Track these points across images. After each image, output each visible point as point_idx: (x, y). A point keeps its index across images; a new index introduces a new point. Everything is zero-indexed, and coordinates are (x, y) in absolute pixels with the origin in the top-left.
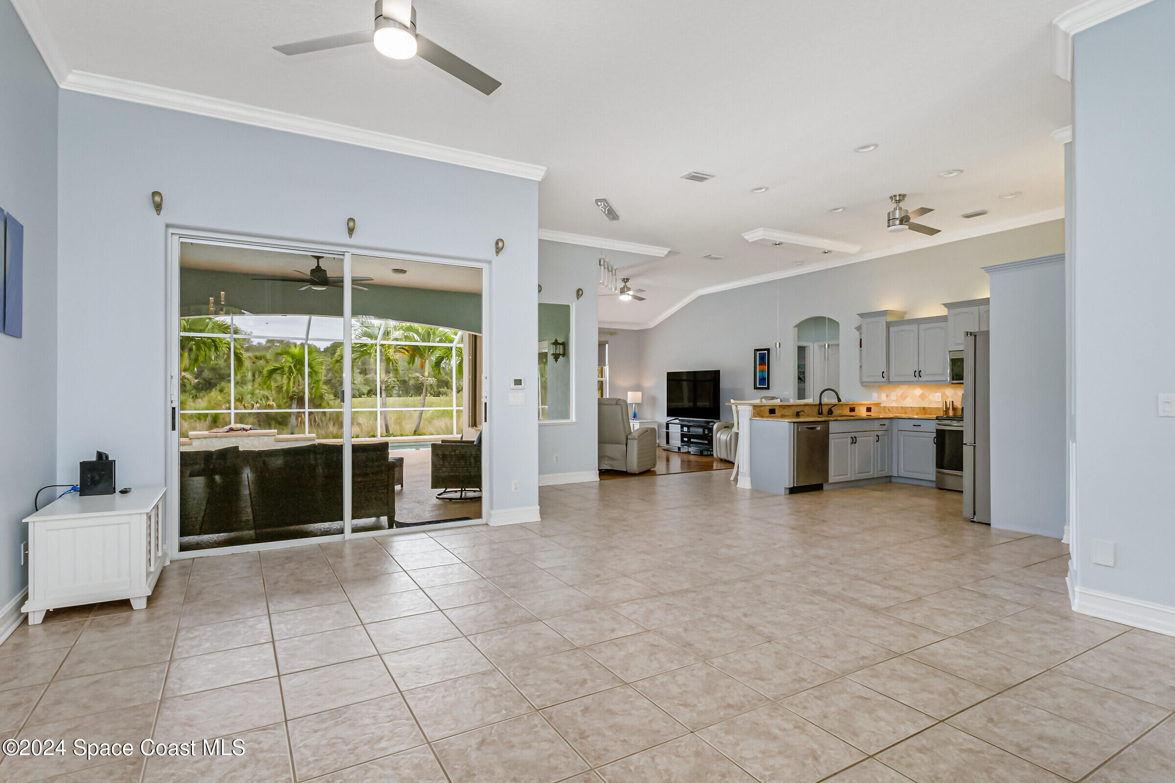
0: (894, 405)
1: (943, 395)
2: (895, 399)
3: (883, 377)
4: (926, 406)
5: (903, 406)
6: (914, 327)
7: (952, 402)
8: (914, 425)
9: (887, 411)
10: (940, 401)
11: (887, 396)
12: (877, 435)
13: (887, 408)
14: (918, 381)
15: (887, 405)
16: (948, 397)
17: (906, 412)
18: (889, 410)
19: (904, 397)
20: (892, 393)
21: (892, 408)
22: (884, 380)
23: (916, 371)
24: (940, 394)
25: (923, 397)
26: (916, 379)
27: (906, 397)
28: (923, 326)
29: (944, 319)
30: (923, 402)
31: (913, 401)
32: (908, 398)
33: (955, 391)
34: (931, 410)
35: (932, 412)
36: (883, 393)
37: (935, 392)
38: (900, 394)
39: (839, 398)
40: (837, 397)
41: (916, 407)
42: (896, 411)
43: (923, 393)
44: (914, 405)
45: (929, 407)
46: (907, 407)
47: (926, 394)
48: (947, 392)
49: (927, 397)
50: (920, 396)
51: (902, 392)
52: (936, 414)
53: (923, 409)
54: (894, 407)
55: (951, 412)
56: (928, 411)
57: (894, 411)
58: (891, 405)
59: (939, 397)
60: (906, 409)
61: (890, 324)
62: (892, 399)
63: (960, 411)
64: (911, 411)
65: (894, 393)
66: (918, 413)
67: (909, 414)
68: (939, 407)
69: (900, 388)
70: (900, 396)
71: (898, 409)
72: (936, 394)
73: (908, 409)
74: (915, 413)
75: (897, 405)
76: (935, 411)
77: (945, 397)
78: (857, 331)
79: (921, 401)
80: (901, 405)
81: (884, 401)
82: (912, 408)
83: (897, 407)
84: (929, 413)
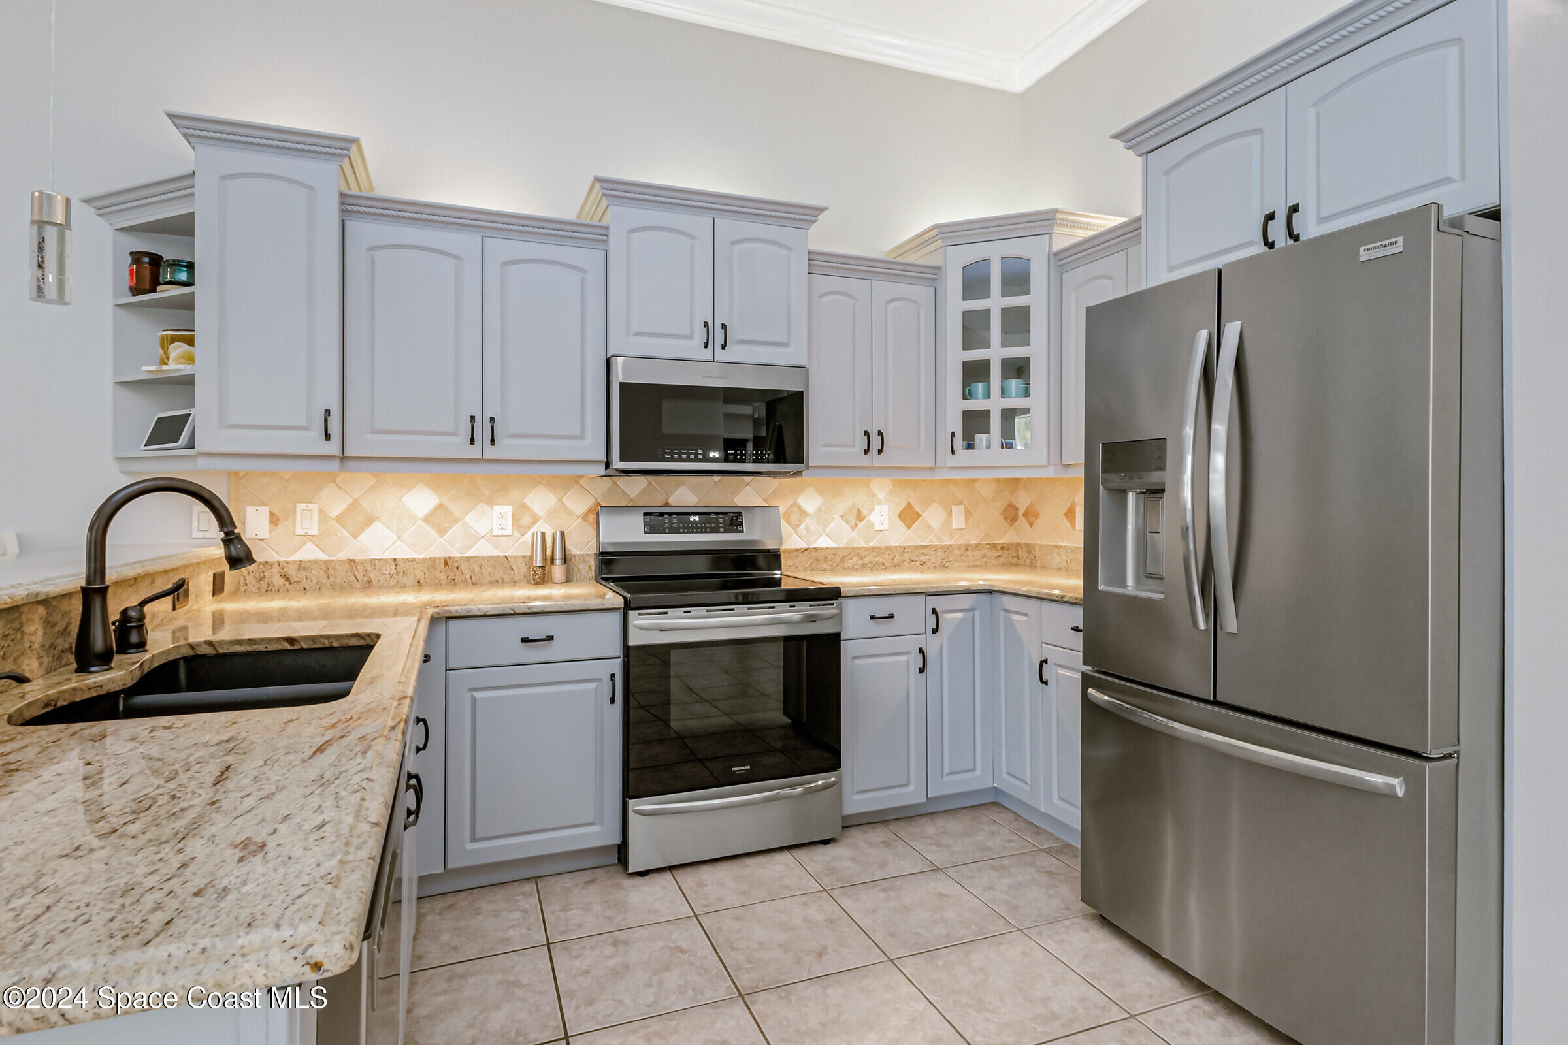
0: (310, 553)
1: (521, 510)
2: (314, 531)
3: (325, 436)
4: (456, 554)
5: (358, 557)
7: (563, 534)
8: (524, 640)
9: (278, 581)
10: (508, 531)
11: (274, 520)
13: (276, 569)
14: (481, 461)
15: (272, 556)
16: (535, 519)
17: (370, 582)
18: (286, 578)
19: (358, 520)
20: (301, 506)
21: (301, 566)
22: (333, 448)
23: (472, 420)
24: (508, 509)
25: (439, 519)
26: (474, 452)
27: (369, 521)
28: (501, 248)
30: (441, 540)
31: (399, 538)
32: (377, 524)
33: (560, 500)
34: (477, 568)
35: (482, 573)
36: (252, 504)
37: (491, 502)
38: (336, 510)
39: (239, 538)
40: (227, 534)
41: (413, 560)
42: (325, 581)
43: (441, 506)
44: (403, 552)
45: (468, 557)
46: (373, 562)
47: (455, 508)
48: (541, 501)
49: (457, 520)
50: (426, 519)
51: (350, 501)
52: (498, 581)
53: (446, 564)
54: (315, 562)
55: (558, 571)
56: (463, 574)
57: (315, 581)
58: (297, 557)
59: (506, 519)
60: (369, 568)
61: (349, 208)
62: (299, 531)
63: (581, 566)
64: (392, 576)
65: (314, 507)
66: (422, 581)
67: (382, 588)
68: (506, 557)
69: (338, 486)
70: (338, 519)
71: (331, 572)
72: (495, 507)
73: (380, 570)
74: (410, 580)
75: (324, 557)
76: (490, 570)
77: (526, 520)
78: (99, 215)
79: (434, 533)
80: (343, 555)
81: (261, 539)
82: (396, 565)
83: (327, 563)
84: (466, 579)
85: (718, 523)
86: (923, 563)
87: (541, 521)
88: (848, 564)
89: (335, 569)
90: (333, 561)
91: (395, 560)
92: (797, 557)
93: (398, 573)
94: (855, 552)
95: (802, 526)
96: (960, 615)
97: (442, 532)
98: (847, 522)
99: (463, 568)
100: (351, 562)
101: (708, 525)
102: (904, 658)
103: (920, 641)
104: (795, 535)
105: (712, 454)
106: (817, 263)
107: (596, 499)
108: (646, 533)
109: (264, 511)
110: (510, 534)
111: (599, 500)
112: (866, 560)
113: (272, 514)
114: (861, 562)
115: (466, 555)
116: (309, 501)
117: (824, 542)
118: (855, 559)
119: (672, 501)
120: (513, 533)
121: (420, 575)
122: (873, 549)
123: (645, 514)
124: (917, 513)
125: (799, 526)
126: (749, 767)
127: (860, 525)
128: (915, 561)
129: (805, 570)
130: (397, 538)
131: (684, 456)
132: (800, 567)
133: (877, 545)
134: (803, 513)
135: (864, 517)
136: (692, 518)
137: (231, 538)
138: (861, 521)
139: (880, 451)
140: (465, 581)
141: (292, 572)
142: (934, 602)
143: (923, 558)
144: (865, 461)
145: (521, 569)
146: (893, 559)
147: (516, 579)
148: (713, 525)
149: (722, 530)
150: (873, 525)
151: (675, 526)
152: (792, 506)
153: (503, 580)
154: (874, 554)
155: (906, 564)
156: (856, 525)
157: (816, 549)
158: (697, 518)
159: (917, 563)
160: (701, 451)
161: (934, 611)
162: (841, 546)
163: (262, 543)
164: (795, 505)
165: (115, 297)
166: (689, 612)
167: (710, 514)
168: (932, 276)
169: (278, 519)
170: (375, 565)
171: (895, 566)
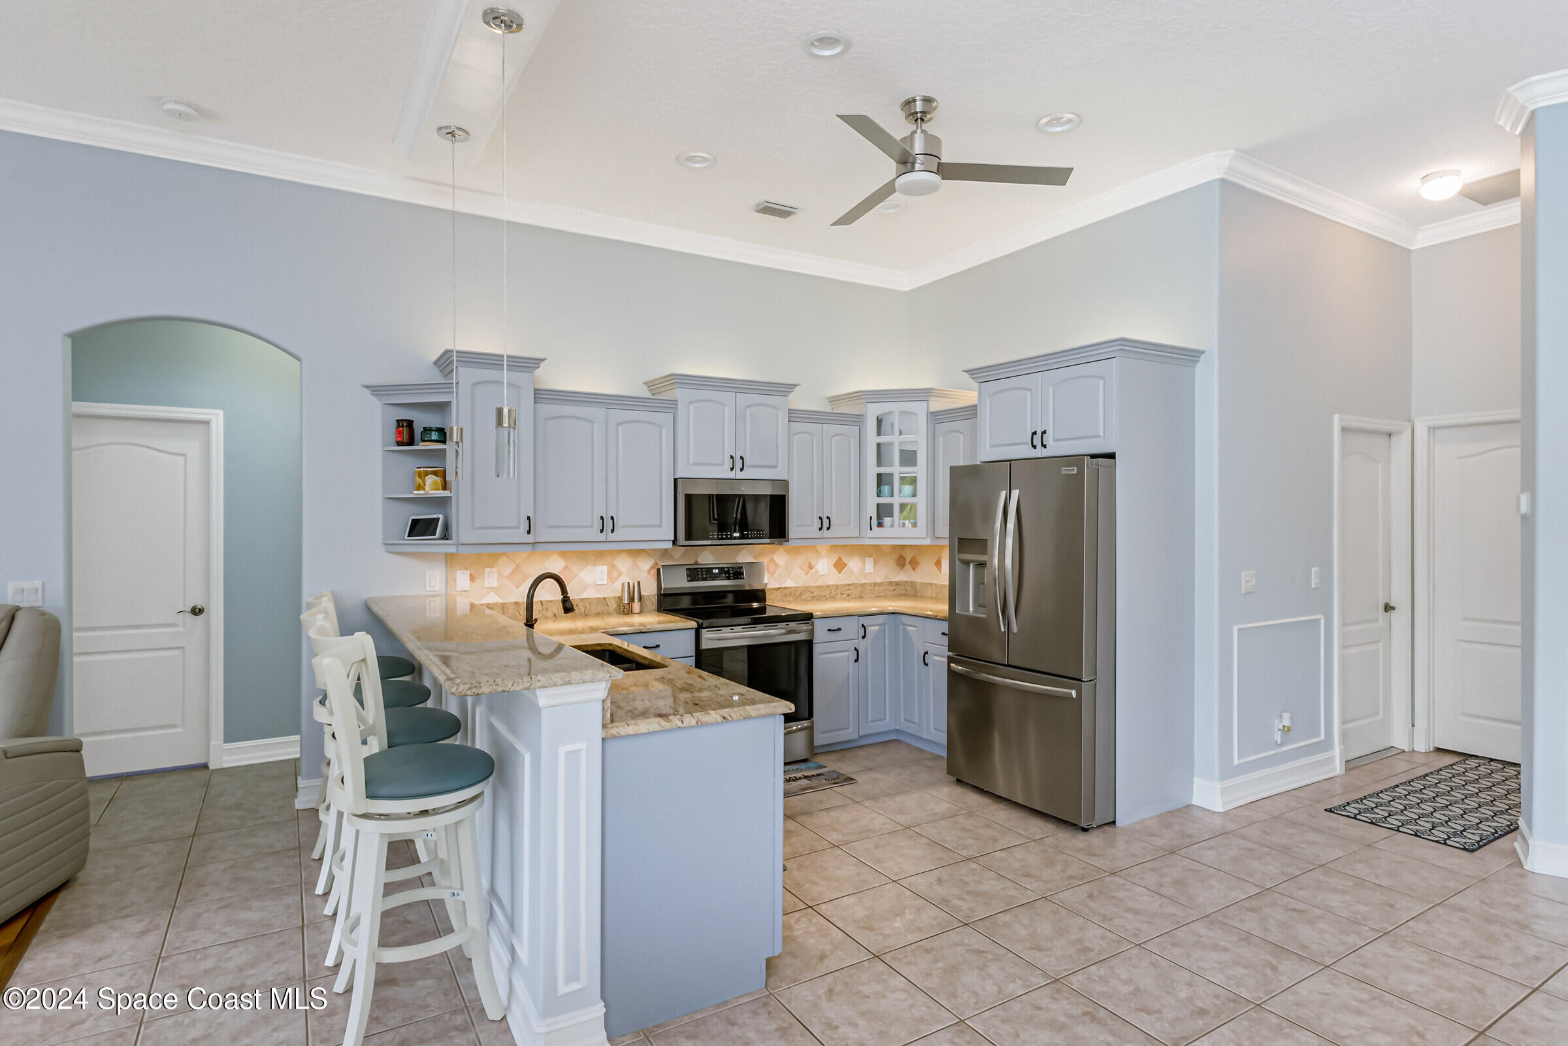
0: (493, 598)
1: (614, 569)
2: (495, 585)
3: (528, 532)
6: (596, 414)
7: (639, 583)
10: (606, 582)
11: (472, 578)
14: (606, 542)
16: (620, 574)
19: (519, 577)
20: (487, 570)
22: (529, 538)
23: (602, 517)
24: (605, 569)
26: (602, 537)
29: (664, 405)
33: (634, 563)
34: (588, 606)
35: (590, 608)
36: (462, 569)
37: (595, 564)
38: (507, 571)
41: (551, 601)
43: (567, 568)
44: (545, 596)
45: (582, 599)
47: (575, 568)
48: (623, 564)
49: (575, 576)
51: (515, 565)
52: (599, 613)
54: (496, 604)
55: (636, 606)
56: (580, 609)
58: (485, 601)
59: (605, 575)
61: (539, 396)
62: (487, 585)
63: (648, 603)
64: (539, 611)
65: (494, 570)
66: (557, 615)
68: (605, 598)
70: (508, 577)
71: (505, 610)
72: (597, 568)
74: (550, 614)
75: (501, 601)
76: (595, 606)
77: (615, 574)
78: (373, 395)
81: (465, 591)
82: (542, 604)
83: (503, 605)
84: (581, 612)
85: (729, 574)
86: (848, 595)
87: (623, 575)
88: (804, 597)
89: (507, 608)
90: (506, 603)
91: (541, 601)
92: (774, 593)
93: (543, 610)
94: (808, 589)
95: (776, 574)
96: (877, 628)
98: (803, 570)
99: (580, 605)
101: (724, 575)
102: (846, 654)
103: (855, 644)
104: (773, 580)
105: (735, 535)
106: (794, 416)
107: (655, 560)
108: (688, 581)
109: (468, 572)
111: (657, 561)
112: (815, 594)
113: (471, 575)
114: (812, 595)
115: (581, 597)
116: (492, 567)
117: (789, 583)
118: (808, 594)
119: (699, 560)
120: (608, 582)
121: (555, 611)
122: (819, 587)
123: (687, 569)
124: (845, 563)
125: (774, 574)
127: (811, 572)
128: (843, 594)
129: (778, 601)
131: (720, 536)
132: (775, 600)
133: (821, 585)
134: (777, 565)
135: (813, 567)
136: (714, 571)
138: (811, 569)
139: (828, 529)
142: (863, 620)
143: (849, 592)
144: (819, 534)
145: (613, 605)
146: (831, 593)
147: (611, 611)
148: (726, 575)
149: (732, 578)
150: (818, 572)
151: (705, 576)
152: (770, 561)
153: (602, 612)
154: (820, 590)
155: (839, 596)
156: (808, 572)
157: (784, 588)
158: (717, 571)
159: (845, 595)
160: (729, 533)
161: (863, 626)
162: (799, 585)
163: (466, 593)
164: (772, 560)
165: (384, 445)
166: (733, 629)
167: (724, 568)
168: (857, 420)
169: (475, 578)
171: (832, 598)
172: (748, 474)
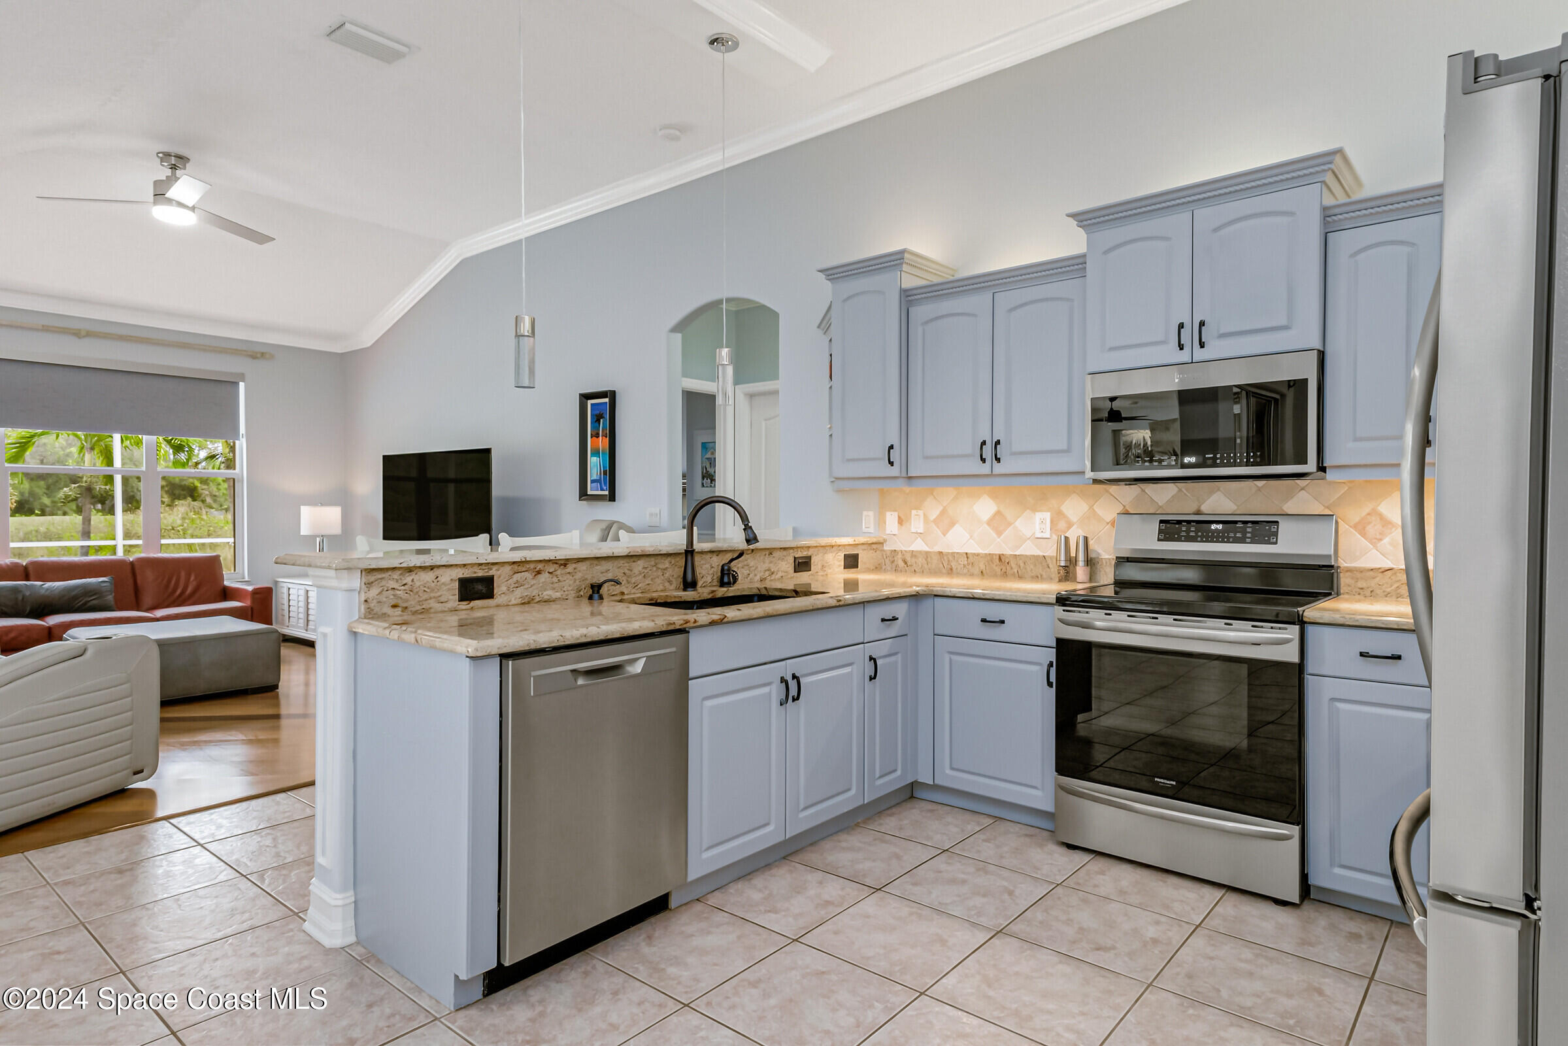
0: (919, 546)
1: (1058, 516)
2: (923, 528)
3: (891, 463)
4: (1008, 552)
5: (945, 550)
6: (979, 302)
7: (1086, 539)
8: (984, 621)
9: (901, 564)
10: (1047, 535)
11: (901, 521)
12: (871, 658)
13: (900, 556)
14: (991, 475)
15: (900, 547)
16: (1070, 525)
17: (951, 569)
18: (905, 562)
19: (946, 522)
20: (914, 512)
21: (914, 554)
22: (894, 471)
23: (984, 443)
24: (1047, 516)
25: (998, 522)
26: (985, 469)
27: (952, 524)
28: (1006, 299)
29: (1074, 267)
30: (999, 540)
31: (971, 537)
32: (957, 527)
33: (1091, 507)
34: (1022, 565)
35: (1026, 569)
36: (890, 510)
38: (934, 514)
39: (751, 527)
40: (745, 525)
41: (978, 555)
42: (926, 566)
43: (998, 513)
44: (974, 548)
45: (1016, 555)
46: (953, 553)
47: (1009, 514)
48: (1074, 508)
49: (1010, 524)
50: (989, 523)
51: (942, 508)
52: (1038, 577)
53: (1000, 559)
54: (920, 552)
55: (1081, 571)
56: (1012, 568)
57: (920, 566)
58: (912, 548)
59: (1045, 524)
60: (951, 558)
61: (911, 297)
62: (913, 530)
63: (1103, 569)
64: (964, 566)
65: (921, 513)
66: (984, 572)
67: (959, 574)
68: (1044, 556)
69: (935, 497)
70: (935, 521)
71: (929, 559)
72: (1037, 513)
73: (957, 561)
74: (976, 571)
75: (926, 549)
76: (1032, 567)
77: (1062, 525)
79: (994, 535)
80: (937, 549)
81: (894, 535)
82: (967, 558)
83: (927, 553)
84: (1014, 572)
85: (1244, 533)
87: (1075, 526)
89: (931, 558)
90: (930, 552)
91: (967, 554)
92: (1374, 578)
93: (968, 564)
95: (1386, 540)
97: (999, 533)
99: (1013, 564)
100: (941, 553)
101: (1232, 535)
104: (1374, 551)
106: (1340, 217)
107: (1124, 506)
108: (1159, 540)
109: (896, 514)
110: (1049, 537)
111: (1127, 508)
113: (899, 517)
115: (1015, 553)
116: (917, 508)
119: (1204, 508)
120: (1051, 535)
121: (982, 567)
123: (1161, 522)
125: (1381, 540)
126: (1174, 783)
129: (1386, 596)
130: (969, 537)
131: (1156, 464)
132: (1378, 591)
136: (1213, 527)
137: (747, 528)
140: (1013, 574)
141: (908, 559)
145: (1052, 566)
147: (1052, 576)
148: (1239, 535)
149: (1248, 540)
151: (1192, 534)
152: (1369, 514)
153: (1041, 576)
158: (1220, 527)
163: (894, 537)
164: (1374, 512)
166: (1110, 614)
167: (1236, 522)
169: (902, 521)
170: (954, 556)
172: (1213, 349)
